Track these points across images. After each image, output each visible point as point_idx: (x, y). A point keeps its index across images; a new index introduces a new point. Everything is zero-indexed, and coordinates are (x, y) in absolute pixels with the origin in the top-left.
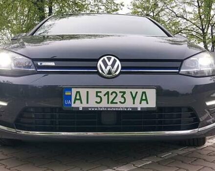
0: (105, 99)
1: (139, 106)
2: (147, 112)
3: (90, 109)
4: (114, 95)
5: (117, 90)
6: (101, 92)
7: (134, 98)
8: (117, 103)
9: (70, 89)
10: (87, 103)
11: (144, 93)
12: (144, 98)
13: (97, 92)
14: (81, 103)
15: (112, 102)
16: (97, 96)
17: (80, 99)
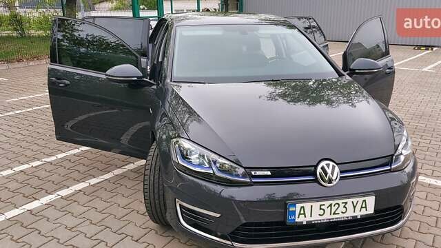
0: (328, 211)
1: (360, 213)
2: (365, 218)
3: (313, 222)
4: (337, 206)
5: (340, 202)
6: (324, 205)
7: (355, 207)
8: (339, 213)
9: (294, 205)
10: (311, 216)
11: (364, 201)
12: (364, 206)
13: (321, 205)
14: (305, 217)
15: (334, 213)
16: (321, 209)
17: (304, 214)
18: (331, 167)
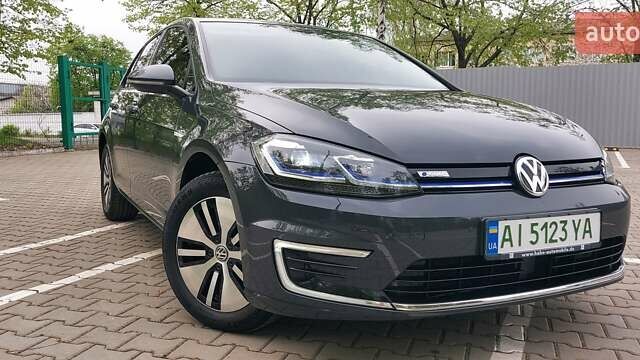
0: (542, 234)
1: (583, 242)
2: (591, 250)
3: (524, 255)
4: (554, 226)
5: (557, 219)
6: (537, 224)
7: (576, 230)
8: (556, 241)
9: (495, 224)
10: (520, 245)
11: (588, 220)
12: (587, 229)
13: (533, 225)
14: (512, 245)
15: (551, 241)
16: (533, 232)
17: (510, 240)
18: (535, 165)
